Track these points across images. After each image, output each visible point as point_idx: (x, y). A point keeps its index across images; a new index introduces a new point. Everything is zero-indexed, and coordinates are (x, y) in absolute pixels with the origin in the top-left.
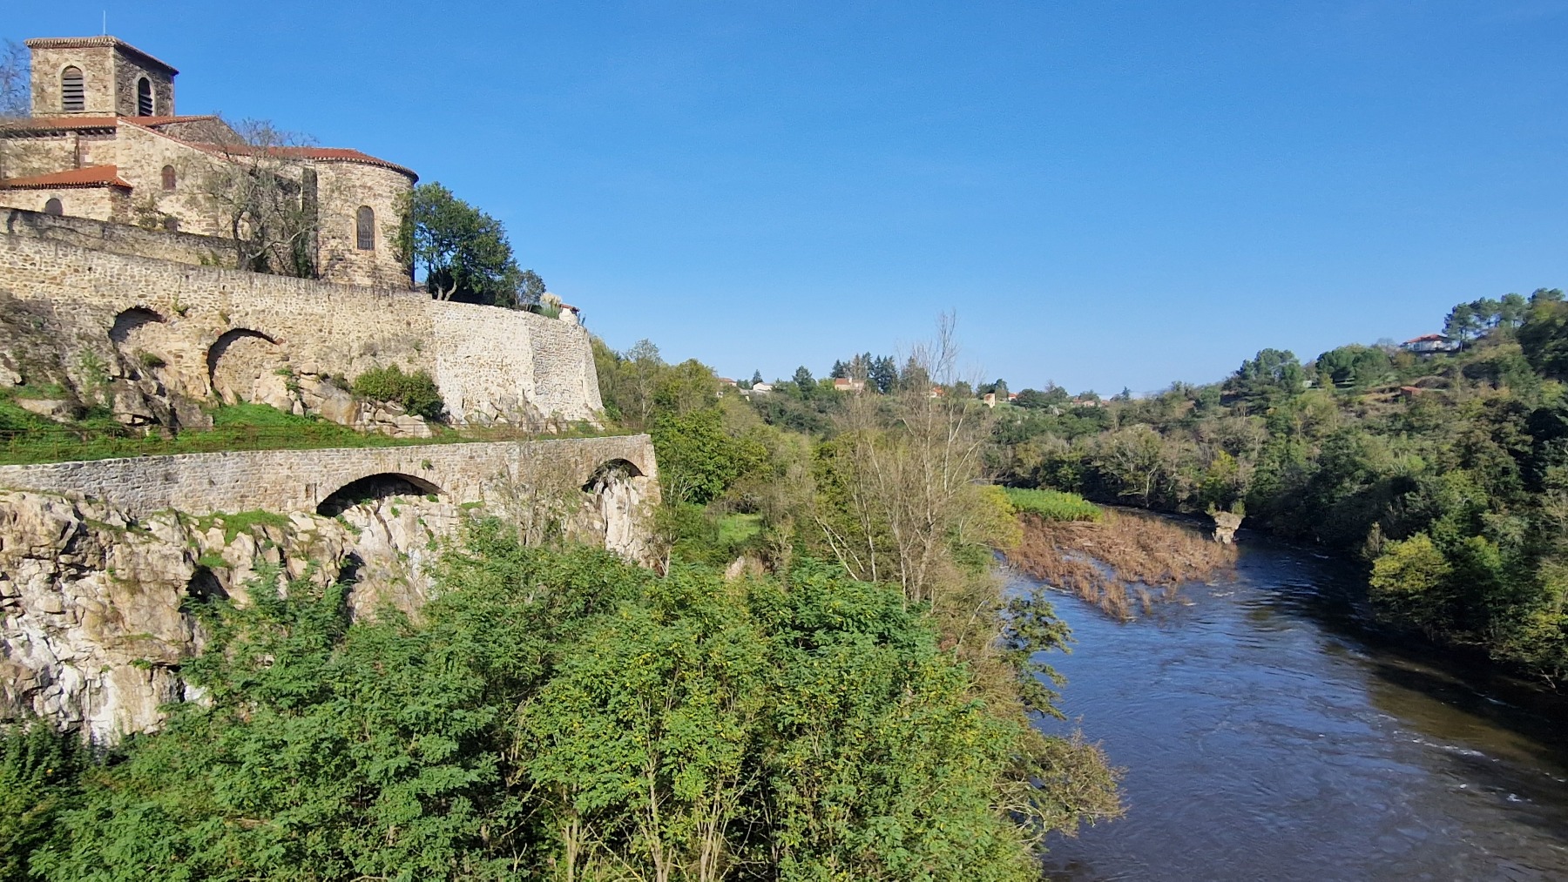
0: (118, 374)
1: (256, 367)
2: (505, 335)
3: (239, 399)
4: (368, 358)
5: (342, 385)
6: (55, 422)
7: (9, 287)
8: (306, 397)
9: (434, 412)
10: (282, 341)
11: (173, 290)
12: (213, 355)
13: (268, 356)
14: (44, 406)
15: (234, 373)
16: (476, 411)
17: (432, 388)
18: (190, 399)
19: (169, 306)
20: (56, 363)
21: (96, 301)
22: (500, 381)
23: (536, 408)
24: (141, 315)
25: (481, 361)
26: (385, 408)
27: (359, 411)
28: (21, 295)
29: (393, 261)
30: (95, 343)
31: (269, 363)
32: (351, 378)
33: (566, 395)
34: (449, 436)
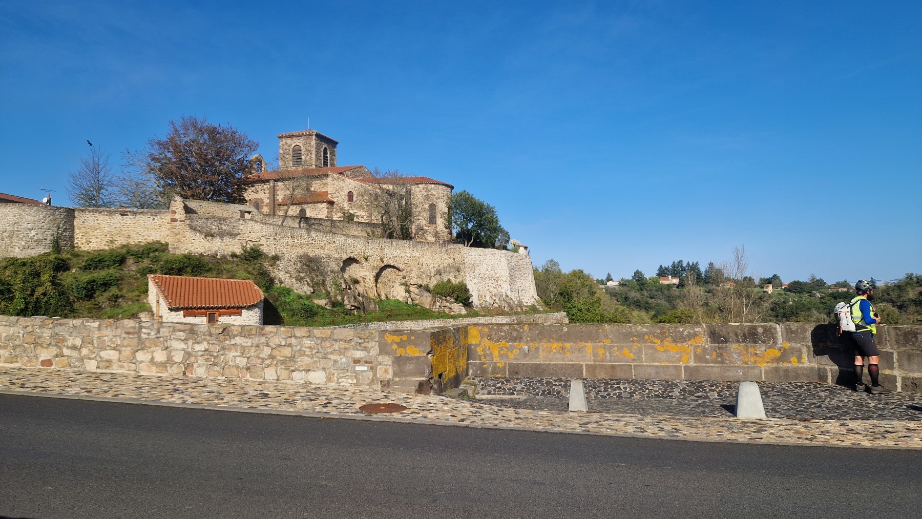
0: (345, 287)
1: (392, 282)
2: (496, 263)
3: (387, 297)
4: (438, 276)
5: (427, 289)
6: (326, 309)
7: (307, 251)
8: (412, 295)
9: (467, 303)
10: (403, 270)
11: (363, 249)
12: (377, 276)
13: (398, 277)
14: (322, 302)
15: (385, 284)
16: (484, 301)
17: (467, 290)
18: (369, 298)
19: (362, 256)
20: (324, 284)
21: (336, 256)
22: (494, 285)
23: (512, 299)
24: (351, 261)
25: (486, 276)
26: (446, 300)
27: (435, 302)
28: (311, 255)
29: (444, 229)
30: (336, 274)
31: (397, 280)
32: (431, 286)
33: (523, 292)
34: (474, 314)
